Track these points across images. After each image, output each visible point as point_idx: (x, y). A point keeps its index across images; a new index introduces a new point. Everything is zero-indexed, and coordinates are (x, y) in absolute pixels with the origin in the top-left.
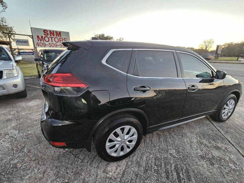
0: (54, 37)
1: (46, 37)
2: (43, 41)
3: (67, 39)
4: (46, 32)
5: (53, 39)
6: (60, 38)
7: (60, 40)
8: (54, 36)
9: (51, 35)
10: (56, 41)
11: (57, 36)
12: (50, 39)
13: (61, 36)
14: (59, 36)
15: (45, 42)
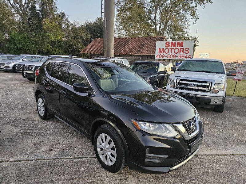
0: (175, 48)
1: (167, 48)
2: (163, 53)
3: (189, 49)
4: (168, 43)
5: (173, 50)
6: (181, 49)
7: (180, 51)
8: (175, 46)
9: (172, 47)
10: (176, 52)
11: (177, 47)
12: (170, 50)
13: (182, 46)
14: (180, 47)
15: (164, 53)
